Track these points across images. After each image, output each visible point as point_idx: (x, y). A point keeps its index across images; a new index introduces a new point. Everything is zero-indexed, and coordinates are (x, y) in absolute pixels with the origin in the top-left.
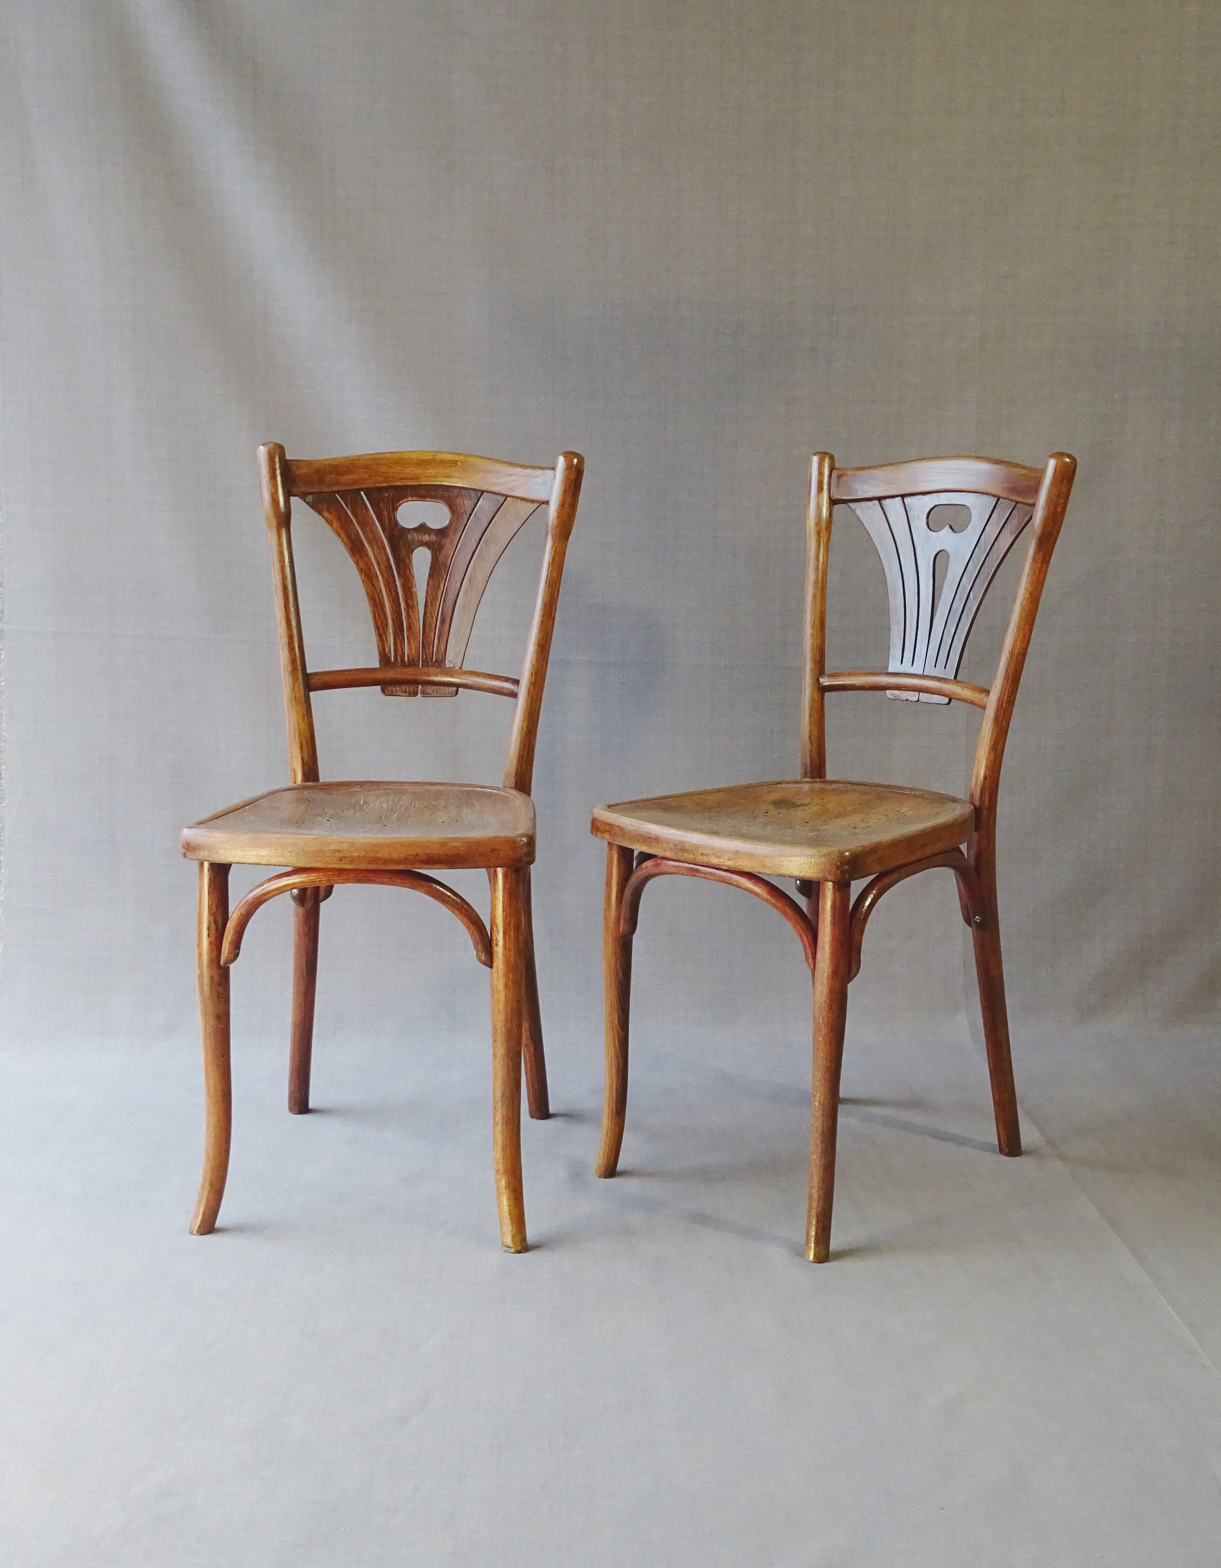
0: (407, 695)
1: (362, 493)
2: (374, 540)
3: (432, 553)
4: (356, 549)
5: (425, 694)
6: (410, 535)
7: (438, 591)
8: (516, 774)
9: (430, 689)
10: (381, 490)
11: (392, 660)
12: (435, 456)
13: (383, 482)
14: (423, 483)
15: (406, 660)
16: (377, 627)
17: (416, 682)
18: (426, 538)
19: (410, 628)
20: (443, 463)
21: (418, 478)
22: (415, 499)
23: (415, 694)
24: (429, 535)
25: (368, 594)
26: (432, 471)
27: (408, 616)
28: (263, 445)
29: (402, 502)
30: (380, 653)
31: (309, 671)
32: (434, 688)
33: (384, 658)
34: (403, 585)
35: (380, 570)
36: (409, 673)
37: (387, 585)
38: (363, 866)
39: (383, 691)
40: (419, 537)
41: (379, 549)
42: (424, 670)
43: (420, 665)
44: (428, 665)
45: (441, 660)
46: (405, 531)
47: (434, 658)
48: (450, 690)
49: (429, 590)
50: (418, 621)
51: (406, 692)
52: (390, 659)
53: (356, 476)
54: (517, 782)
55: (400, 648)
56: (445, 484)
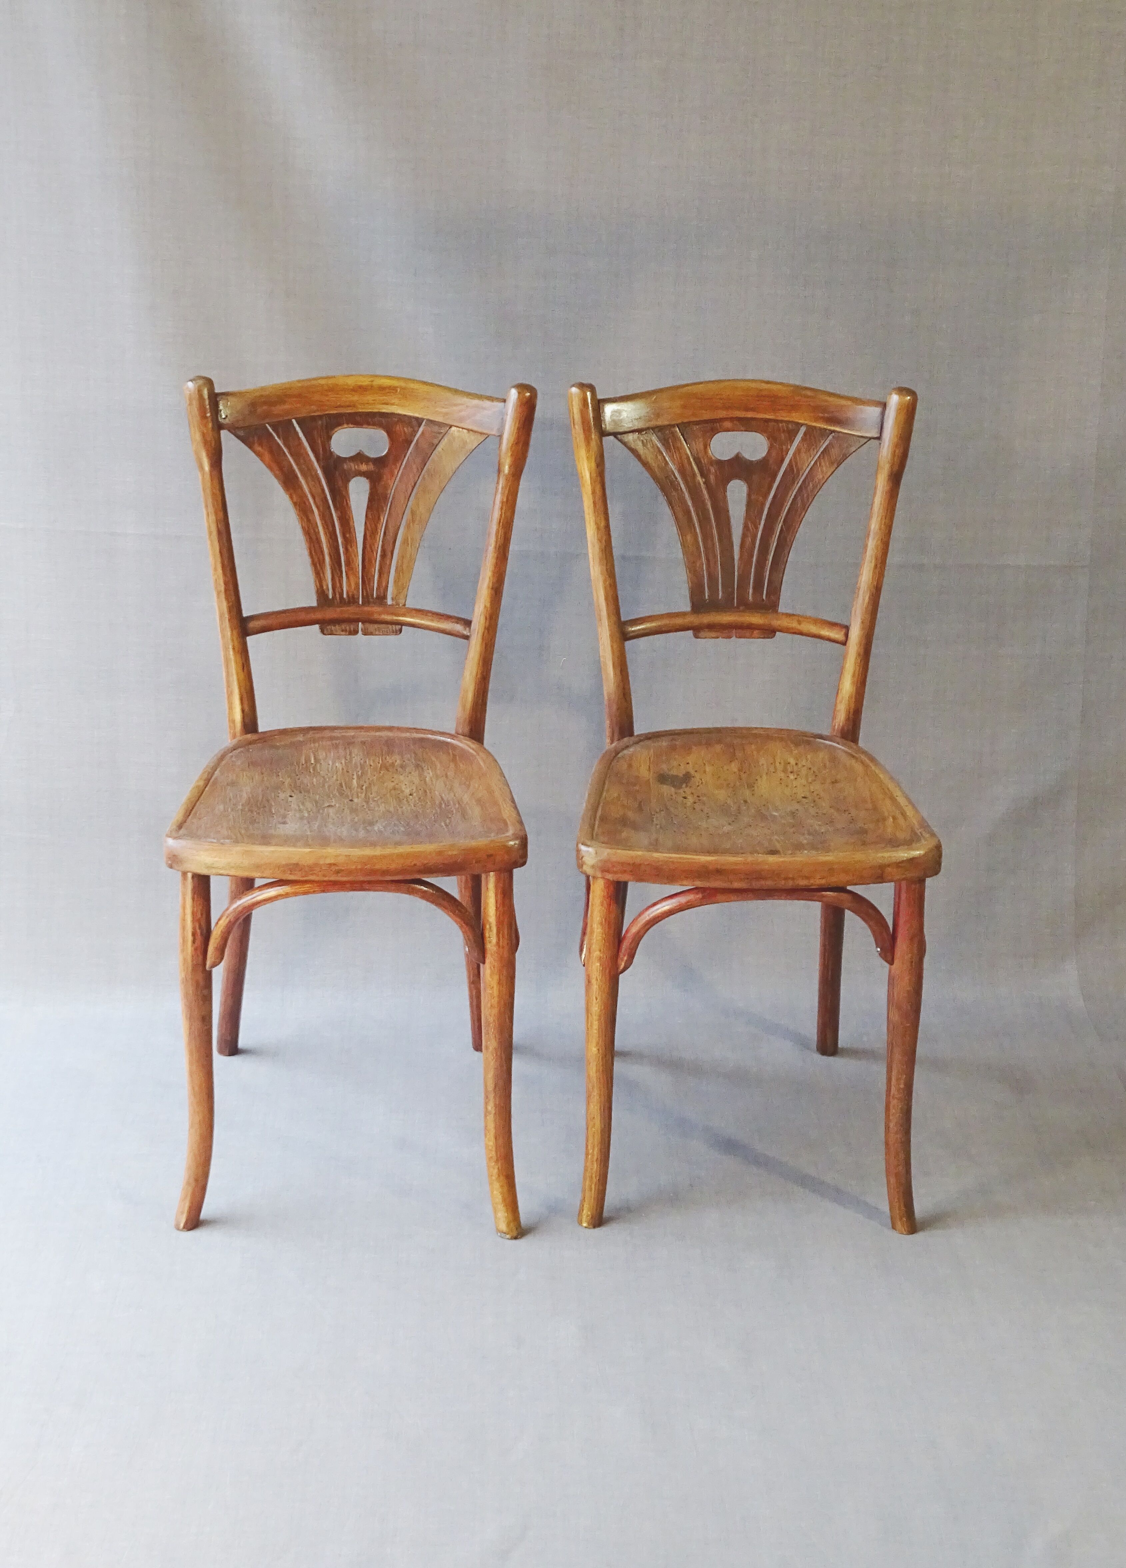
0: (347, 633)
1: (294, 422)
2: (308, 472)
3: (370, 483)
4: (289, 482)
5: (365, 633)
6: (347, 465)
7: (378, 523)
8: (469, 721)
9: (372, 627)
10: (314, 419)
11: (330, 597)
12: (372, 381)
13: (316, 411)
14: (360, 411)
15: (345, 596)
16: (314, 564)
17: (357, 620)
18: (364, 467)
19: (348, 563)
20: (382, 389)
21: (354, 406)
22: (351, 426)
23: (356, 632)
24: (367, 464)
25: (303, 528)
26: (369, 398)
27: (346, 550)
28: (191, 381)
29: (336, 430)
30: (317, 592)
31: (245, 615)
32: (376, 626)
33: (321, 593)
34: (341, 519)
35: (315, 504)
36: (349, 611)
37: (323, 517)
38: (361, 877)
39: (321, 630)
40: (356, 467)
41: (313, 480)
42: (366, 609)
43: (360, 603)
44: (369, 602)
45: (382, 598)
46: (341, 460)
47: (375, 596)
48: (394, 629)
49: (368, 523)
50: (356, 555)
51: (346, 631)
52: (327, 596)
53: (287, 407)
54: (471, 730)
55: (338, 585)
56: (384, 411)
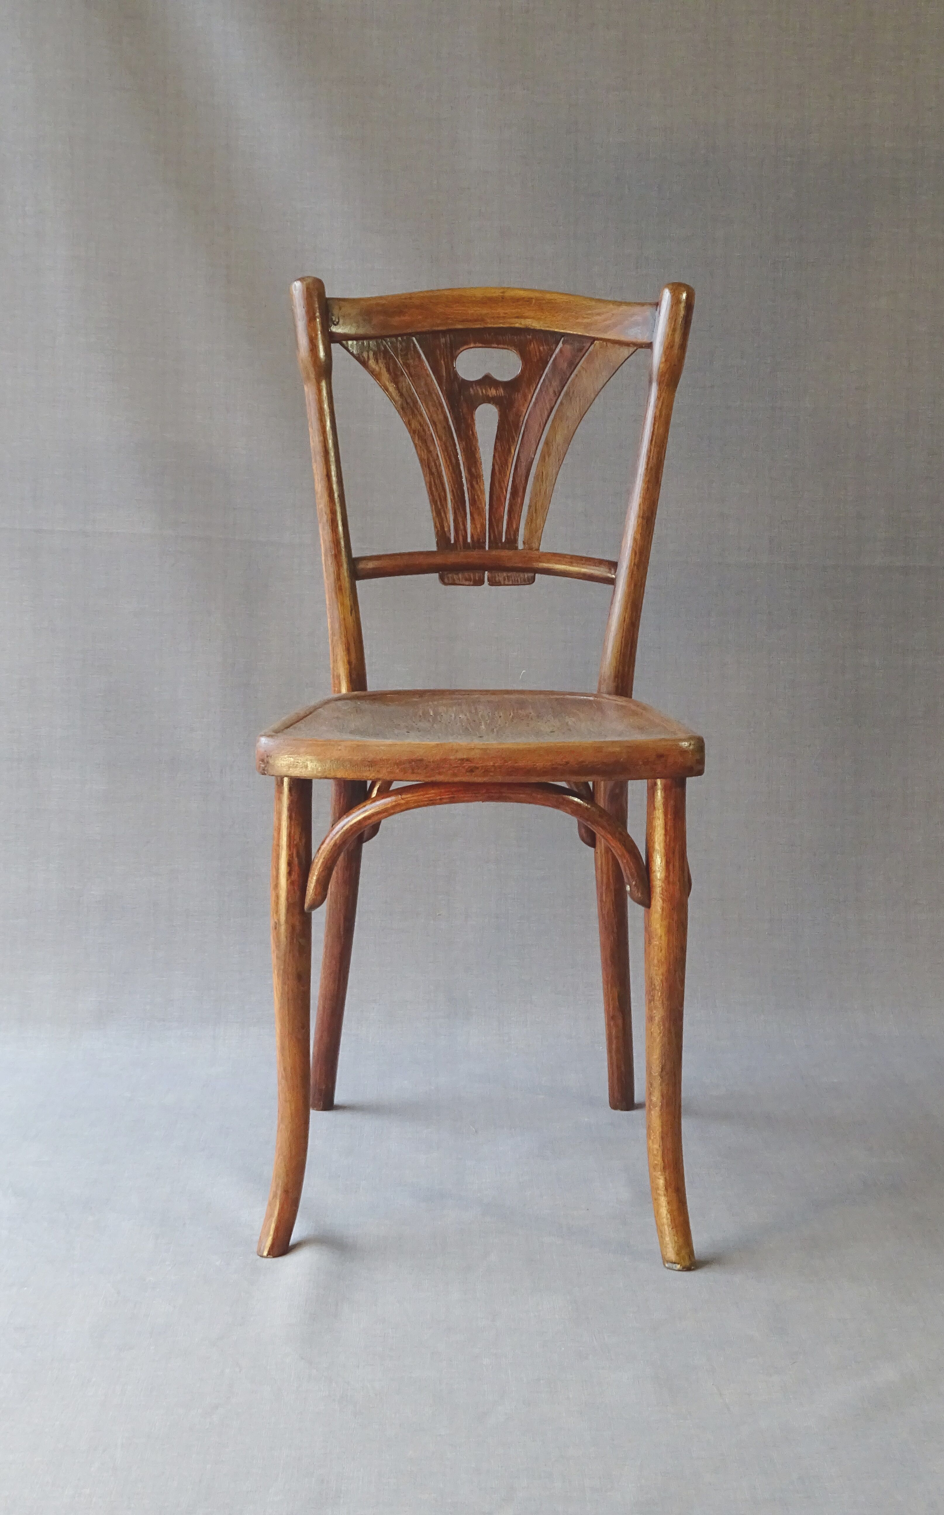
0: (472, 583)
1: (414, 339)
2: (428, 395)
3: (500, 411)
4: (407, 407)
5: (493, 583)
6: (472, 389)
7: (508, 457)
8: (616, 677)
9: (501, 576)
10: (436, 334)
11: (452, 542)
12: (503, 293)
13: (440, 325)
14: (490, 326)
15: (469, 540)
16: (433, 501)
17: (483, 568)
18: (492, 392)
19: (473, 502)
20: (514, 301)
21: (483, 320)
22: (480, 345)
23: (480, 582)
24: (496, 389)
25: (421, 460)
26: (501, 311)
27: (472, 487)
28: (299, 280)
29: (461, 349)
30: (437, 534)
31: (355, 555)
32: (505, 574)
33: (442, 537)
34: (465, 450)
35: (436, 432)
36: (474, 556)
37: (445, 450)
38: (499, 779)
39: (442, 579)
40: (484, 391)
41: (434, 405)
42: (494, 553)
43: (487, 548)
44: (497, 548)
45: (512, 542)
46: (466, 385)
47: (503, 540)
48: (526, 576)
49: (497, 455)
50: (483, 492)
51: (470, 580)
52: (449, 540)
53: (407, 318)
54: (617, 687)
55: (462, 527)
56: (517, 325)
